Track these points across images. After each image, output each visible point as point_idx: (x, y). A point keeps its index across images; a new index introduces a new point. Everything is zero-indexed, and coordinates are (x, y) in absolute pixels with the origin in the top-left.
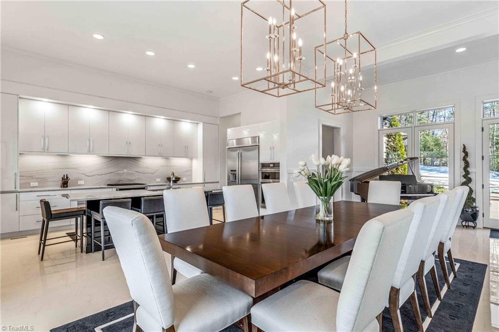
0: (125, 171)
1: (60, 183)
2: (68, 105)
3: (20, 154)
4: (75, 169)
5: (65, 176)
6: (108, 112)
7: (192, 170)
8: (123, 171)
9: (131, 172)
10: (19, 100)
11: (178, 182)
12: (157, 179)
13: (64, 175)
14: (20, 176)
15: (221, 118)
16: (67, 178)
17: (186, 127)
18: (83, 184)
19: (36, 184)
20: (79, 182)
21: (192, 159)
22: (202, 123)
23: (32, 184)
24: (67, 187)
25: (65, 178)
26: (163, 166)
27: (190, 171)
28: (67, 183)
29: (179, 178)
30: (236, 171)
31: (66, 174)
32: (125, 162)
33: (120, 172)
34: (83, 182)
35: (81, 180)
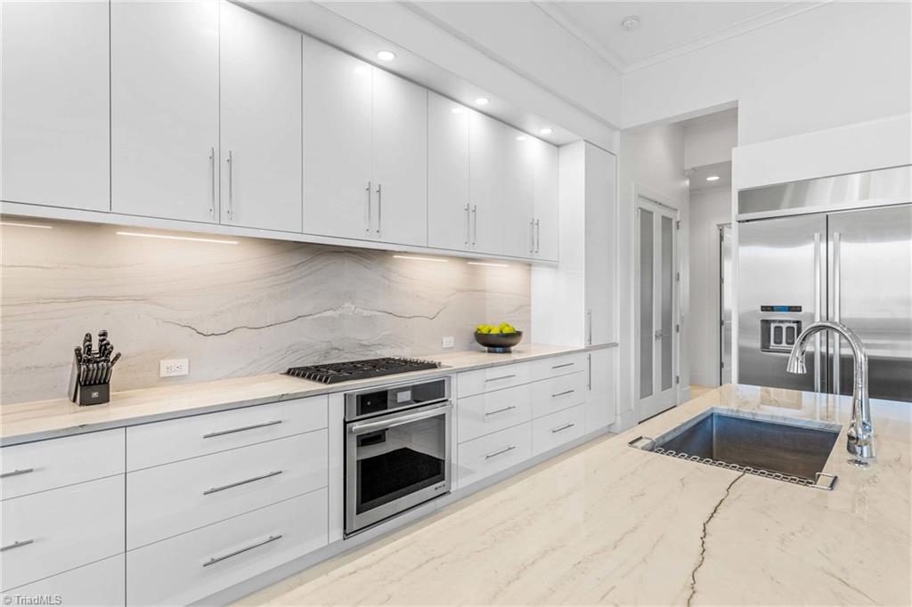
0: (348, 308)
1: (68, 372)
4: (144, 299)
5: (95, 341)
8: (340, 311)
9: (366, 313)
11: (512, 348)
12: (445, 339)
13: (88, 338)
15: (624, 131)
16: (105, 349)
18: (185, 372)
20: (164, 364)
21: (530, 268)
22: (583, 143)
24: (104, 399)
25: (95, 348)
26: (462, 291)
27: (525, 307)
28: (106, 383)
29: (519, 334)
30: (798, 309)
31: (100, 330)
32: (350, 272)
33: (330, 313)
34: (185, 362)
35: (173, 353)
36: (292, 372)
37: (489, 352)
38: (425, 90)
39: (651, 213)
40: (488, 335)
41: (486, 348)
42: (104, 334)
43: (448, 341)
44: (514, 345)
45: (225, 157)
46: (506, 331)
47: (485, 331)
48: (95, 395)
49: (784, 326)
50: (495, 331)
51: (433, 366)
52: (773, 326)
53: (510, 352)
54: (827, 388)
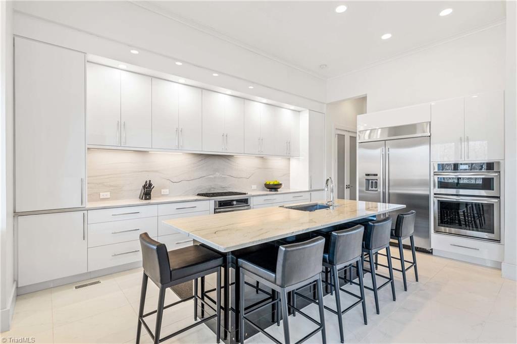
0: (218, 174)
1: (139, 190)
2: (152, 77)
3: (88, 148)
4: (156, 171)
5: (148, 183)
6: (200, 90)
7: (289, 174)
8: (215, 175)
9: (223, 176)
10: (88, 65)
11: (279, 190)
12: (253, 186)
14: (88, 183)
15: (328, 104)
16: (150, 185)
17: (287, 115)
18: (168, 194)
19: (108, 195)
20: (163, 190)
21: (289, 159)
22: (308, 111)
23: (103, 195)
24: (150, 199)
25: (148, 185)
26: (259, 168)
27: (287, 175)
28: (150, 194)
29: (281, 184)
30: (376, 175)
31: (149, 180)
32: (217, 163)
33: (211, 176)
34: (168, 190)
35: (164, 188)
36: (199, 195)
37: (270, 191)
38: (243, 99)
39: (344, 135)
40: (269, 185)
41: (269, 190)
42: (150, 181)
43: (254, 187)
44: (279, 188)
45: (180, 130)
46: (276, 183)
47: (268, 183)
48: (148, 197)
49: (374, 181)
50: (272, 183)
51: (245, 194)
52: (370, 181)
53: (277, 191)
54: (384, 202)
